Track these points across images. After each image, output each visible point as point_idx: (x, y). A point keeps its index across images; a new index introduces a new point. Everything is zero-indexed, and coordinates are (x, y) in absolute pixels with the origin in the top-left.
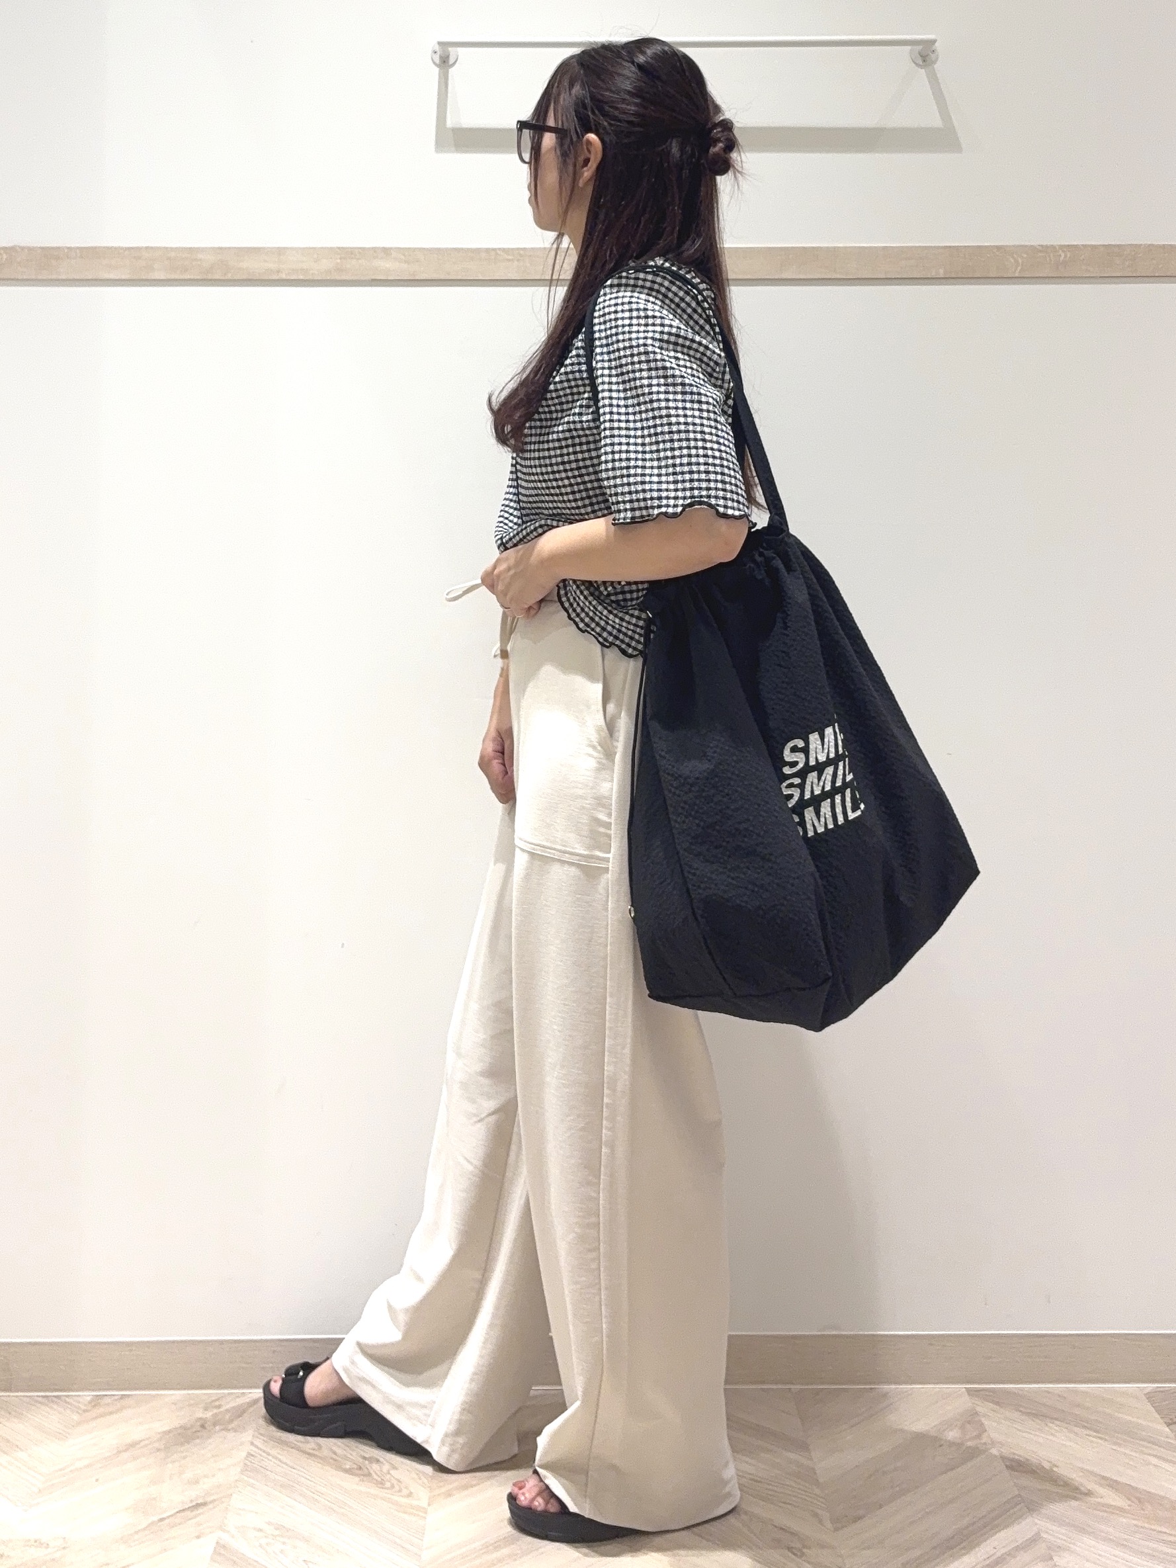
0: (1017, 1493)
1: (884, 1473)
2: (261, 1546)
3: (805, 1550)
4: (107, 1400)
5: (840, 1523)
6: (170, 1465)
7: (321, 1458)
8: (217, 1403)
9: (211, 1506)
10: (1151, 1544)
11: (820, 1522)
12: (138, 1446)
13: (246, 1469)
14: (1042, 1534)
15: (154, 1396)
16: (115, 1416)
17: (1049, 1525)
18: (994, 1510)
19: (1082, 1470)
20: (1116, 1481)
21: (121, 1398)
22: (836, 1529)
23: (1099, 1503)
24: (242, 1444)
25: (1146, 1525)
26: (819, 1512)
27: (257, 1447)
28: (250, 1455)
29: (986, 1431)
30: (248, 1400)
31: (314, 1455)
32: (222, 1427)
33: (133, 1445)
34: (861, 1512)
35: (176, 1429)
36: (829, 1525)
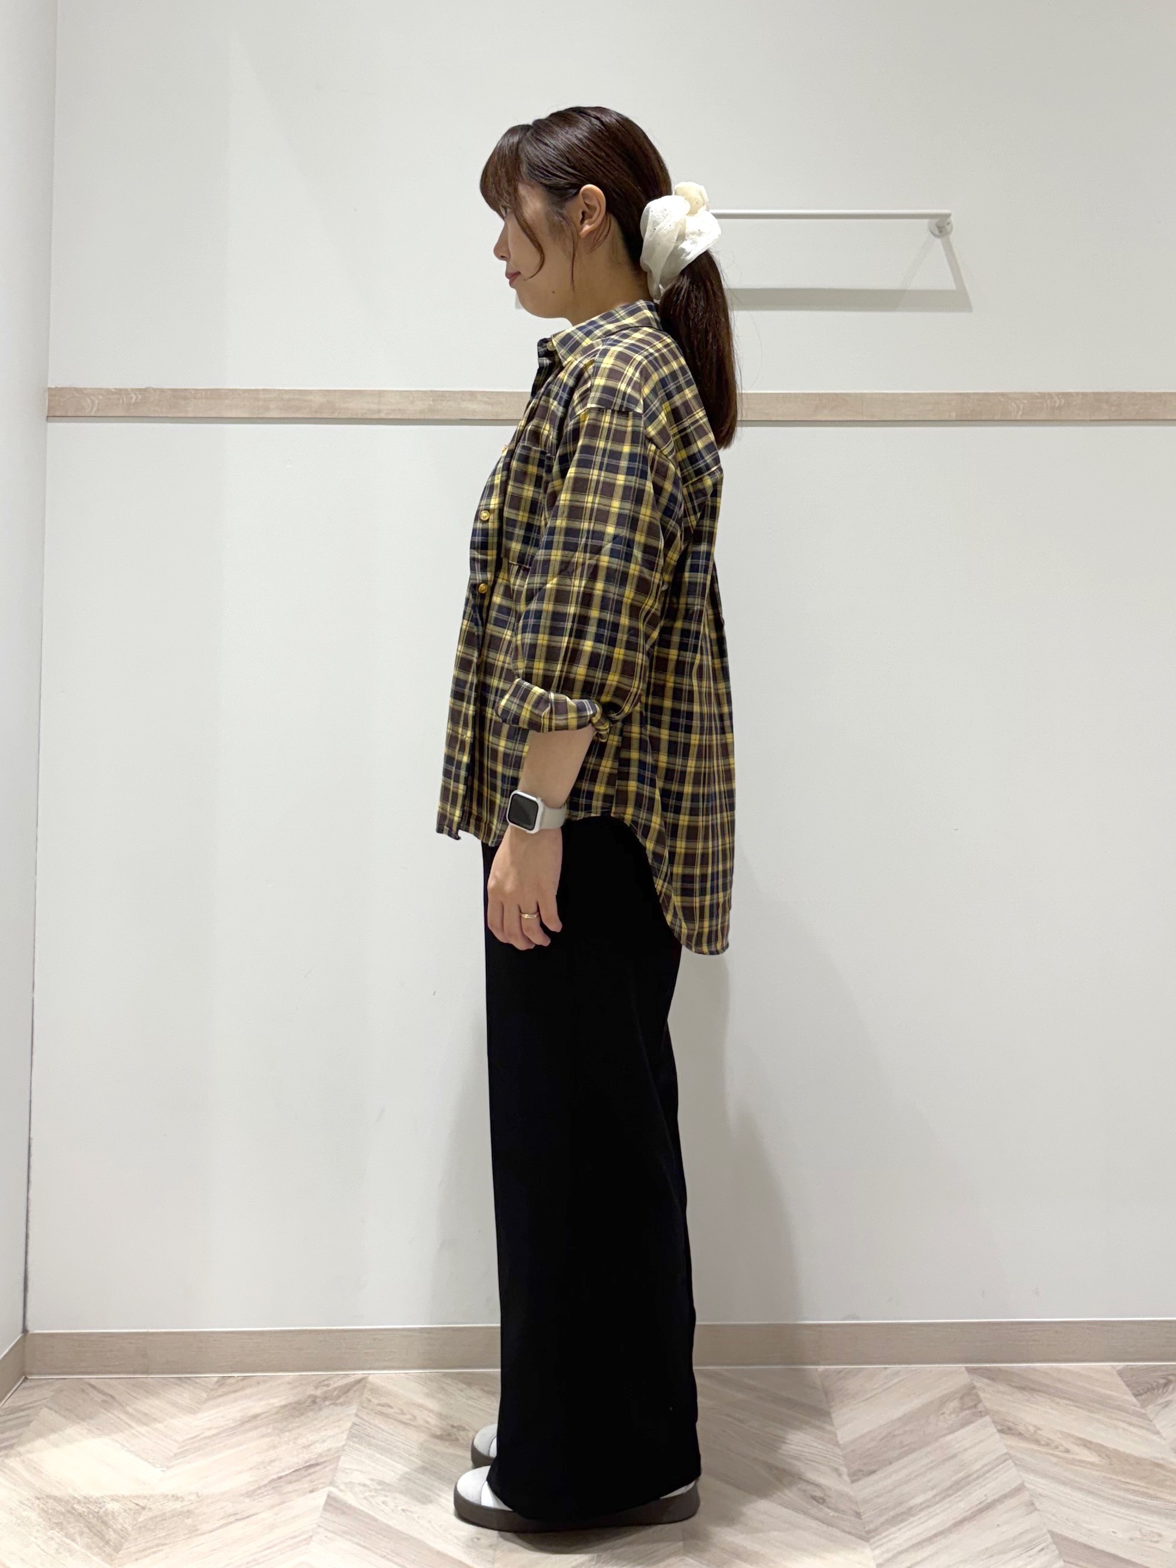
0: (1005, 1451)
1: (894, 1436)
2: (365, 1498)
3: (825, 1498)
4: (232, 1381)
5: (856, 1476)
6: (287, 1434)
7: (415, 1427)
8: (326, 1383)
9: (322, 1466)
10: (1117, 1493)
11: (840, 1475)
12: (259, 1418)
13: (351, 1436)
14: (1026, 1485)
15: (272, 1377)
16: (238, 1394)
17: (1031, 1477)
18: (986, 1465)
19: (1062, 1432)
20: (1090, 1442)
21: (242, 1380)
22: (853, 1482)
23: (1074, 1459)
24: (348, 1415)
25: (1114, 1477)
26: (836, 1466)
27: (362, 1419)
28: (354, 1424)
29: (980, 1401)
30: (352, 1380)
31: (411, 1425)
32: (330, 1402)
33: (256, 1417)
34: (874, 1468)
35: (290, 1404)
36: (846, 1478)
